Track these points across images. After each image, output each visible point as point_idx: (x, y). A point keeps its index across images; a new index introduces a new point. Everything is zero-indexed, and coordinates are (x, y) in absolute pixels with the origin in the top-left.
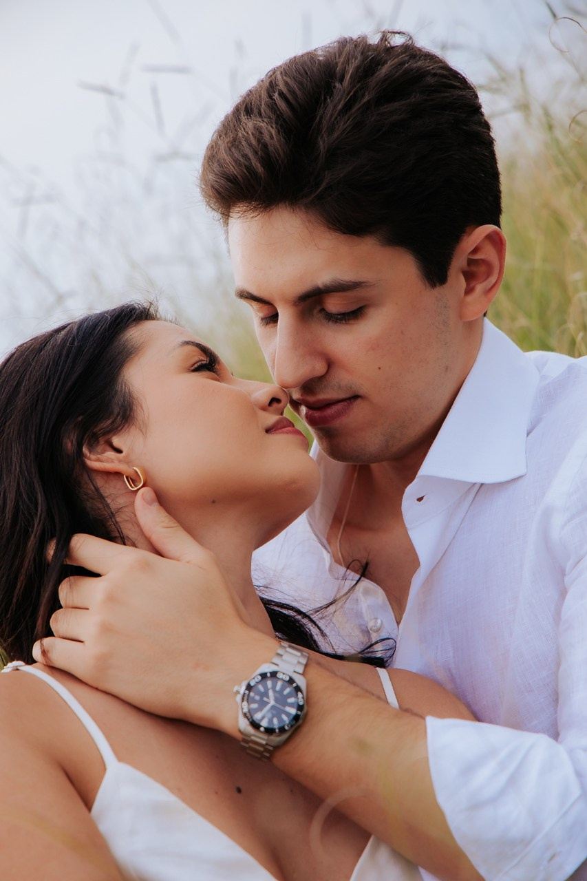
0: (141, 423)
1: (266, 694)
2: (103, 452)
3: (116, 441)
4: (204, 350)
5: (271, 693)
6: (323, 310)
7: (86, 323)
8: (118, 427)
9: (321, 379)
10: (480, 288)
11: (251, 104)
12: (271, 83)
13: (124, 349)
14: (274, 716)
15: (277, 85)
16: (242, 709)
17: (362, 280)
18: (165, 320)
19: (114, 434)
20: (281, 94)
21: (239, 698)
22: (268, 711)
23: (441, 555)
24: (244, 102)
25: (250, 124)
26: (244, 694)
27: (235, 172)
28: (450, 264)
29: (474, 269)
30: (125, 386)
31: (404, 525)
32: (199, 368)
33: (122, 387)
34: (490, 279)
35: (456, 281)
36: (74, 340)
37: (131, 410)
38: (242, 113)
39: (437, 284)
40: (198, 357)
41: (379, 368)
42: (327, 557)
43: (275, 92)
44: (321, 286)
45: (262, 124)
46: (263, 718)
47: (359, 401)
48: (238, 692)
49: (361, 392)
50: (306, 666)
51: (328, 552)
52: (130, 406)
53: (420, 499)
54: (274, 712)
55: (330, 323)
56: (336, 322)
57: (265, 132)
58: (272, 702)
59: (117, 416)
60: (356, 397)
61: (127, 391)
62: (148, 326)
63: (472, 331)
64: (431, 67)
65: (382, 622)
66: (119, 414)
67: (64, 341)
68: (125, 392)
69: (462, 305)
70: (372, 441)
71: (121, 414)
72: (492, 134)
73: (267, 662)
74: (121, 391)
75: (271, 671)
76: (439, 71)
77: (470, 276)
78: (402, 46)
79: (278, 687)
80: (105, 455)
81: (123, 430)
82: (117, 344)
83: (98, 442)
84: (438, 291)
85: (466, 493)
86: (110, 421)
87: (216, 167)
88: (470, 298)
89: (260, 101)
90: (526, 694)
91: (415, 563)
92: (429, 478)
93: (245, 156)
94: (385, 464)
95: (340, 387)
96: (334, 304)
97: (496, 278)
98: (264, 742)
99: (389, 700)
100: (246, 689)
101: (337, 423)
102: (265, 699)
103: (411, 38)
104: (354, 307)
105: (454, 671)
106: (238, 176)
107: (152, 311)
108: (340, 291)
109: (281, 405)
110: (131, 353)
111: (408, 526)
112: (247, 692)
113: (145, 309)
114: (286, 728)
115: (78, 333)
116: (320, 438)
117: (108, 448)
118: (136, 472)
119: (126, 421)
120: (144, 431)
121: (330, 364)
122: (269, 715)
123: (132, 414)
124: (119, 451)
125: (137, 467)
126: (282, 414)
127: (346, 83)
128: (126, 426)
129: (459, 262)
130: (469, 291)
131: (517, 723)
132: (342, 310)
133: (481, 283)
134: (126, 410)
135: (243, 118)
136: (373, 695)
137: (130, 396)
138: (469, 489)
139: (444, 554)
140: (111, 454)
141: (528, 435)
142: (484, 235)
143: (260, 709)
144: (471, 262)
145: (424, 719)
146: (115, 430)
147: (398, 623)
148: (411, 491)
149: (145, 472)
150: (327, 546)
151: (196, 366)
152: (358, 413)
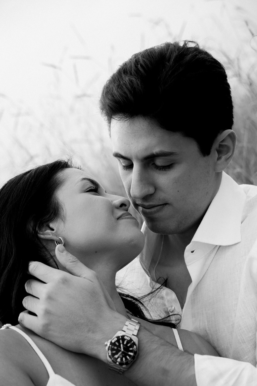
0: (62, 216)
1: (119, 346)
2: (45, 231)
3: (51, 225)
4: (92, 182)
5: (122, 345)
6: (154, 164)
7: (38, 170)
8: (52, 219)
9: (151, 195)
10: (223, 158)
11: (126, 70)
12: (136, 60)
13: (55, 182)
14: (123, 356)
15: (139, 62)
16: (109, 354)
17: (174, 152)
18: (75, 168)
19: (51, 222)
20: (141, 65)
21: (107, 348)
22: (120, 354)
23: (202, 277)
24: (122, 68)
25: (126, 79)
26: (109, 346)
27: (120, 99)
28: (212, 146)
29: (221, 149)
30: (56, 200)
31: (185, 263)
32: (90, 191)
33: (54, 200)
34: (228, 154)
35: (214, 154)
36: (32, 178)
37: (58, 210)
38: (122, 73)
39: (206, 155)
40: (89, 185)
41: (178, 191)
42: (148, 278)
43: (138, 65)
44: (155, 153)
45: (133, 79)
46: (118, 357)
47: (167, 205)
48: (107, 345)
49: (169, 202)
50: (139, 330)
51: (149, 276)
52: (57, 208)
53: (192, 252)
54: (123, 355)
55: (157, 170)
56: (160, 170)
57: (135, 82)
58: (122, 350)
59: (52, 214)
60: (166, 204)
61: (56, 202)
62: (67, 171)
63: (218, 176)
64: (208, 58)
65: (174, 308)
66: (52, 213)
67: (28, 179)
68: (56, 203)
69: (215, 164)
70: (172, 224)
71: (53, 213)
72: (231, 90)
73: (120, 330)
74: (54, 201)
75: (121, 335)
76: (211, 60)
77: (219, 152)
78: (194, 48)
79: (125, 343)
80: (46, 232)
81: (54, 220)
82: (52, 180)
83: (43, 226)
84: (206, 158)
85: (213, 249)
86: (48, 216)
87: (110, 97)
88: (219, 162)
89: (131, 68)
90: (242, 344)
91: (190, 281)
92: (197, 242)
93: (125, 93)
94: (175, 235)
95: (159, 200)
96: (159, 162)
97: (231, 153)
98: (119, 369)
99: (179, 346)
100: (110, 344)
101: (157, 215)
102: (119, 349)
103: (198, 44)
104: (169, 164)
105: (208, 332)
106: (121, 101)
107: (69, 163)
108: (163, 156)
109: (126, 207)
110: (59, 184)
111: (187, 264)
112: (110, 346)
113: (66, 162)
114: (129, 362)
115: (34, 175)
116: (148, 222)
117: (47, 228)
118: (60, 239)
119: (56, 216)
120: (64, 220)
121: (156, 189)
122: (121, 356)
123: (58, 212)
124: (53, 230)
125: (61, 237)
126: (127, 211)
127: (171, 63)
128: (56, 218)
129: (216, 146)
130: (219, 159)
131: (237, 357)
132: (163, 164)
133: (224, 155)
134: (55, 211)
135: (123, 76)
136: (170, 344)
137: (58, 204)
138: (215, 247)
139: (203, 277)
140: (49, 231)
141: (242, 223)
142: (227, 134)
143: (117, 354)
144: (220, 146)
145: (193, 355)
146: (51, 220)
147: (182, 308)
148: (188, 248)
149: (64, 239)
150: (149, 274)
151: (88, 190)
152: (166, 212)
